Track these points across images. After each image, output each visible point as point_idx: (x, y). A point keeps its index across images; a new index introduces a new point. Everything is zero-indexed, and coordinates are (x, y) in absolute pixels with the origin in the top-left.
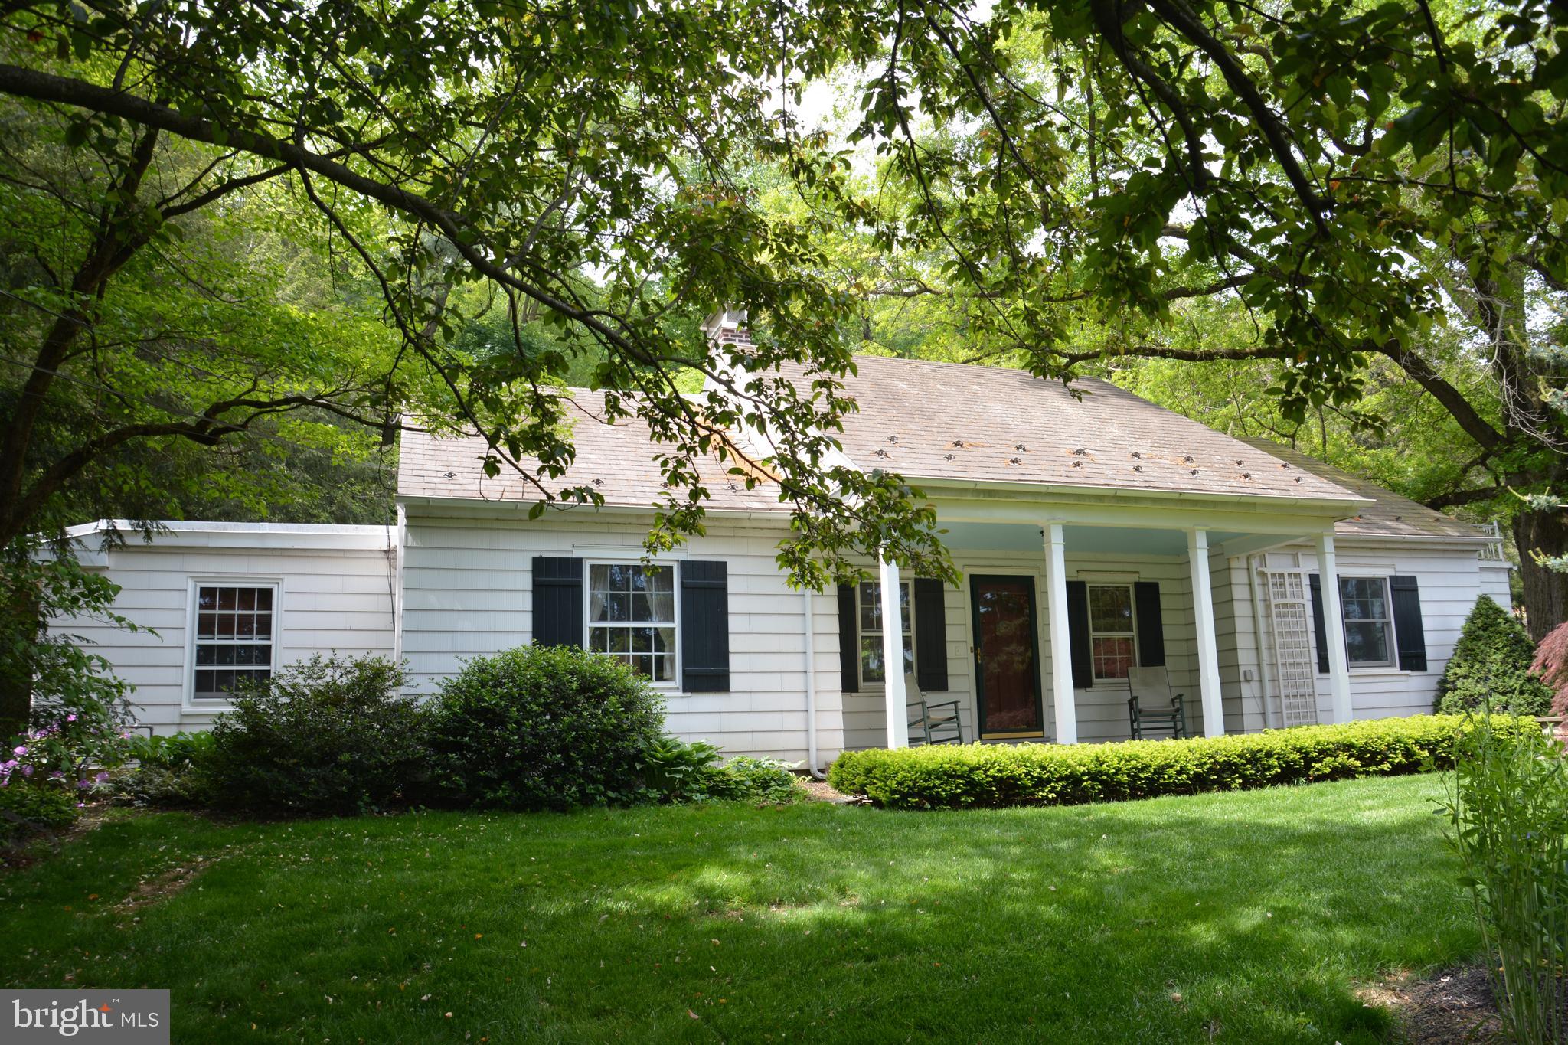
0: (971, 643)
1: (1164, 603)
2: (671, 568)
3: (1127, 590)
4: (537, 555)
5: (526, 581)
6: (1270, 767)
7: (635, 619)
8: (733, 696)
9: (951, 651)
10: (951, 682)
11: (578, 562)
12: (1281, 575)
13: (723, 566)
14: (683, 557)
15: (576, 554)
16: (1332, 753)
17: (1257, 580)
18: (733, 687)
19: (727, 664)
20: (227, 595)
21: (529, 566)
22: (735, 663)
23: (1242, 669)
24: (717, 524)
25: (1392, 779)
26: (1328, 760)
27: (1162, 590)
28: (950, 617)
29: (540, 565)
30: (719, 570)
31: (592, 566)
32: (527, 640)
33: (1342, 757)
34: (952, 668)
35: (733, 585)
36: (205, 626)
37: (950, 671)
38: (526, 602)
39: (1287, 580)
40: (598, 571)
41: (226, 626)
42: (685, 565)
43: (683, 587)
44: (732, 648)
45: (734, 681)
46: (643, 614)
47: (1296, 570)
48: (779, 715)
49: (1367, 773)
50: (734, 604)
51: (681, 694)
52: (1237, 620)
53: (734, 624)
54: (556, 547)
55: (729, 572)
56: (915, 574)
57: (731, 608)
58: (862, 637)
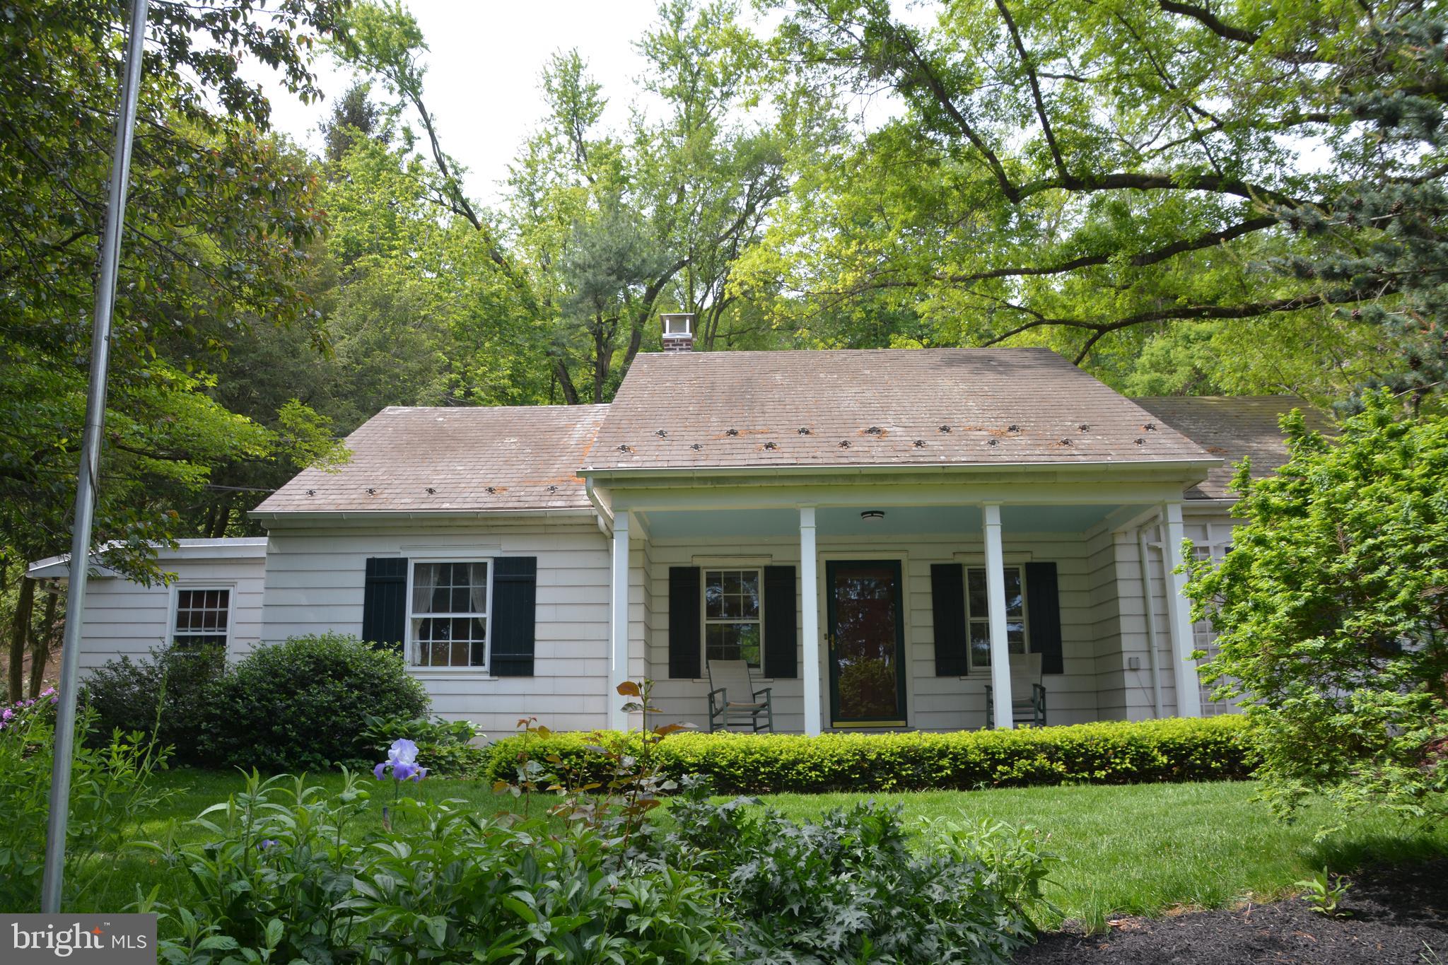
0: (825, 630)
1: (1062, 584)
2: (485, 564)
3: (1017, 572)
4: (370, 556)
5: (360, 580)
6: (941, 769)
7: (455, 610)
8: (536, 680)
11: (404, 561)
13: (533, 560)
14: (498, 554)
15: (402, 556)
16: (1030, 756)
17: (1148, 556)
18: (537, 671)
19: (532, 650)
20: (199, 595)
21: (364, 567)
22: (540, 649)
23: (1126, 657)
24: (522, 523)
25: (1107, 787)
26: (1023, 762)
27: (1060, 570)
29: (374, 567)
30: (529, 564)
31: (415, 564)
32: (358, 631)
33: (1041, 760)
35: (541, 578)
36: (182, 621)
37: (800, 657)
38: (359, 597)
40: (422, 569)
41: (197, 623)
42: (497, 561)
43: (496, 582)
44: (538, 635)
45: (538, 667)
46: (462, 605)
47: (1203, 544)
48: (581, 698)
49: (1077, 781)
50: (541, 596)
51: (488, 677)
52: (1121, 602)
53: (541, 614)
54: (387, 550)
55: (539, 566)
56: (766, 562)
57: (539, 599)
58: (707, 625)
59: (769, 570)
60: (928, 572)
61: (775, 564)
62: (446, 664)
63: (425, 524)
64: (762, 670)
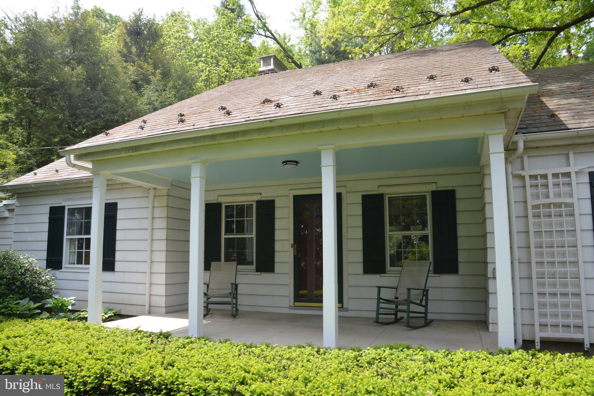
0: (292, 241)
1: (460, 206)
3: (424, 198)
4: (51, 206)
5: (46, 218)
8: (116, 273)
9: (278, 246)
10: (277, 267)
11: (63, 207)
12: (545, 177)
13: (116, 204)
15: (63, 205)
17: (513, 183)
18: (116, 269)
19: (114, 256)
21: (48, 211)
22: (117, 256)
27: (458, 195)
28: (279, 224)
29: (52, 210)
30: (114, 207)
31: (68, 209)
34: (278, 257)
35: (119, 215)
37: (276, 260)
39: (551, 181)
40: (72, 211)
44: (118, 248)
45: (117, 266)
47: (566, 170)
50: (119, 225)
53: (119, 235)
54: (57, 202)
55: (119, 207)
56: (257, 198)
57: (118, 227)
58: (225, 238)
59: (259, 203)
60: (360, 200)
61: (263, 199)
62: (82, 264)
63: (68, 187)
64: (254, 267)
